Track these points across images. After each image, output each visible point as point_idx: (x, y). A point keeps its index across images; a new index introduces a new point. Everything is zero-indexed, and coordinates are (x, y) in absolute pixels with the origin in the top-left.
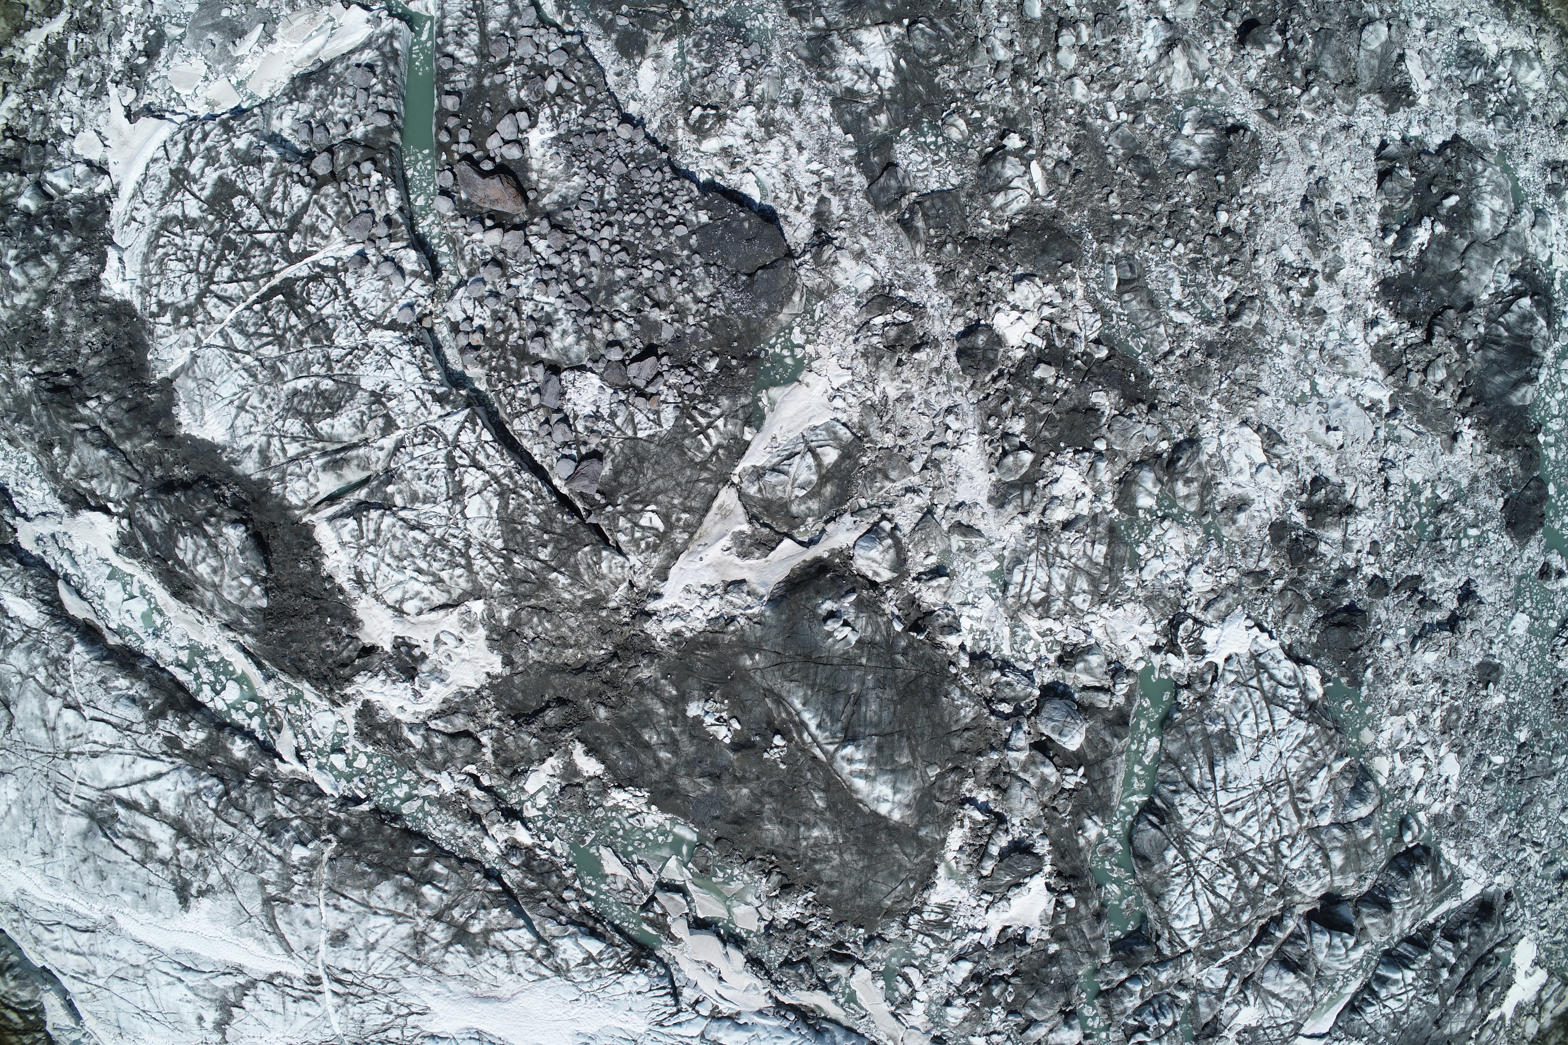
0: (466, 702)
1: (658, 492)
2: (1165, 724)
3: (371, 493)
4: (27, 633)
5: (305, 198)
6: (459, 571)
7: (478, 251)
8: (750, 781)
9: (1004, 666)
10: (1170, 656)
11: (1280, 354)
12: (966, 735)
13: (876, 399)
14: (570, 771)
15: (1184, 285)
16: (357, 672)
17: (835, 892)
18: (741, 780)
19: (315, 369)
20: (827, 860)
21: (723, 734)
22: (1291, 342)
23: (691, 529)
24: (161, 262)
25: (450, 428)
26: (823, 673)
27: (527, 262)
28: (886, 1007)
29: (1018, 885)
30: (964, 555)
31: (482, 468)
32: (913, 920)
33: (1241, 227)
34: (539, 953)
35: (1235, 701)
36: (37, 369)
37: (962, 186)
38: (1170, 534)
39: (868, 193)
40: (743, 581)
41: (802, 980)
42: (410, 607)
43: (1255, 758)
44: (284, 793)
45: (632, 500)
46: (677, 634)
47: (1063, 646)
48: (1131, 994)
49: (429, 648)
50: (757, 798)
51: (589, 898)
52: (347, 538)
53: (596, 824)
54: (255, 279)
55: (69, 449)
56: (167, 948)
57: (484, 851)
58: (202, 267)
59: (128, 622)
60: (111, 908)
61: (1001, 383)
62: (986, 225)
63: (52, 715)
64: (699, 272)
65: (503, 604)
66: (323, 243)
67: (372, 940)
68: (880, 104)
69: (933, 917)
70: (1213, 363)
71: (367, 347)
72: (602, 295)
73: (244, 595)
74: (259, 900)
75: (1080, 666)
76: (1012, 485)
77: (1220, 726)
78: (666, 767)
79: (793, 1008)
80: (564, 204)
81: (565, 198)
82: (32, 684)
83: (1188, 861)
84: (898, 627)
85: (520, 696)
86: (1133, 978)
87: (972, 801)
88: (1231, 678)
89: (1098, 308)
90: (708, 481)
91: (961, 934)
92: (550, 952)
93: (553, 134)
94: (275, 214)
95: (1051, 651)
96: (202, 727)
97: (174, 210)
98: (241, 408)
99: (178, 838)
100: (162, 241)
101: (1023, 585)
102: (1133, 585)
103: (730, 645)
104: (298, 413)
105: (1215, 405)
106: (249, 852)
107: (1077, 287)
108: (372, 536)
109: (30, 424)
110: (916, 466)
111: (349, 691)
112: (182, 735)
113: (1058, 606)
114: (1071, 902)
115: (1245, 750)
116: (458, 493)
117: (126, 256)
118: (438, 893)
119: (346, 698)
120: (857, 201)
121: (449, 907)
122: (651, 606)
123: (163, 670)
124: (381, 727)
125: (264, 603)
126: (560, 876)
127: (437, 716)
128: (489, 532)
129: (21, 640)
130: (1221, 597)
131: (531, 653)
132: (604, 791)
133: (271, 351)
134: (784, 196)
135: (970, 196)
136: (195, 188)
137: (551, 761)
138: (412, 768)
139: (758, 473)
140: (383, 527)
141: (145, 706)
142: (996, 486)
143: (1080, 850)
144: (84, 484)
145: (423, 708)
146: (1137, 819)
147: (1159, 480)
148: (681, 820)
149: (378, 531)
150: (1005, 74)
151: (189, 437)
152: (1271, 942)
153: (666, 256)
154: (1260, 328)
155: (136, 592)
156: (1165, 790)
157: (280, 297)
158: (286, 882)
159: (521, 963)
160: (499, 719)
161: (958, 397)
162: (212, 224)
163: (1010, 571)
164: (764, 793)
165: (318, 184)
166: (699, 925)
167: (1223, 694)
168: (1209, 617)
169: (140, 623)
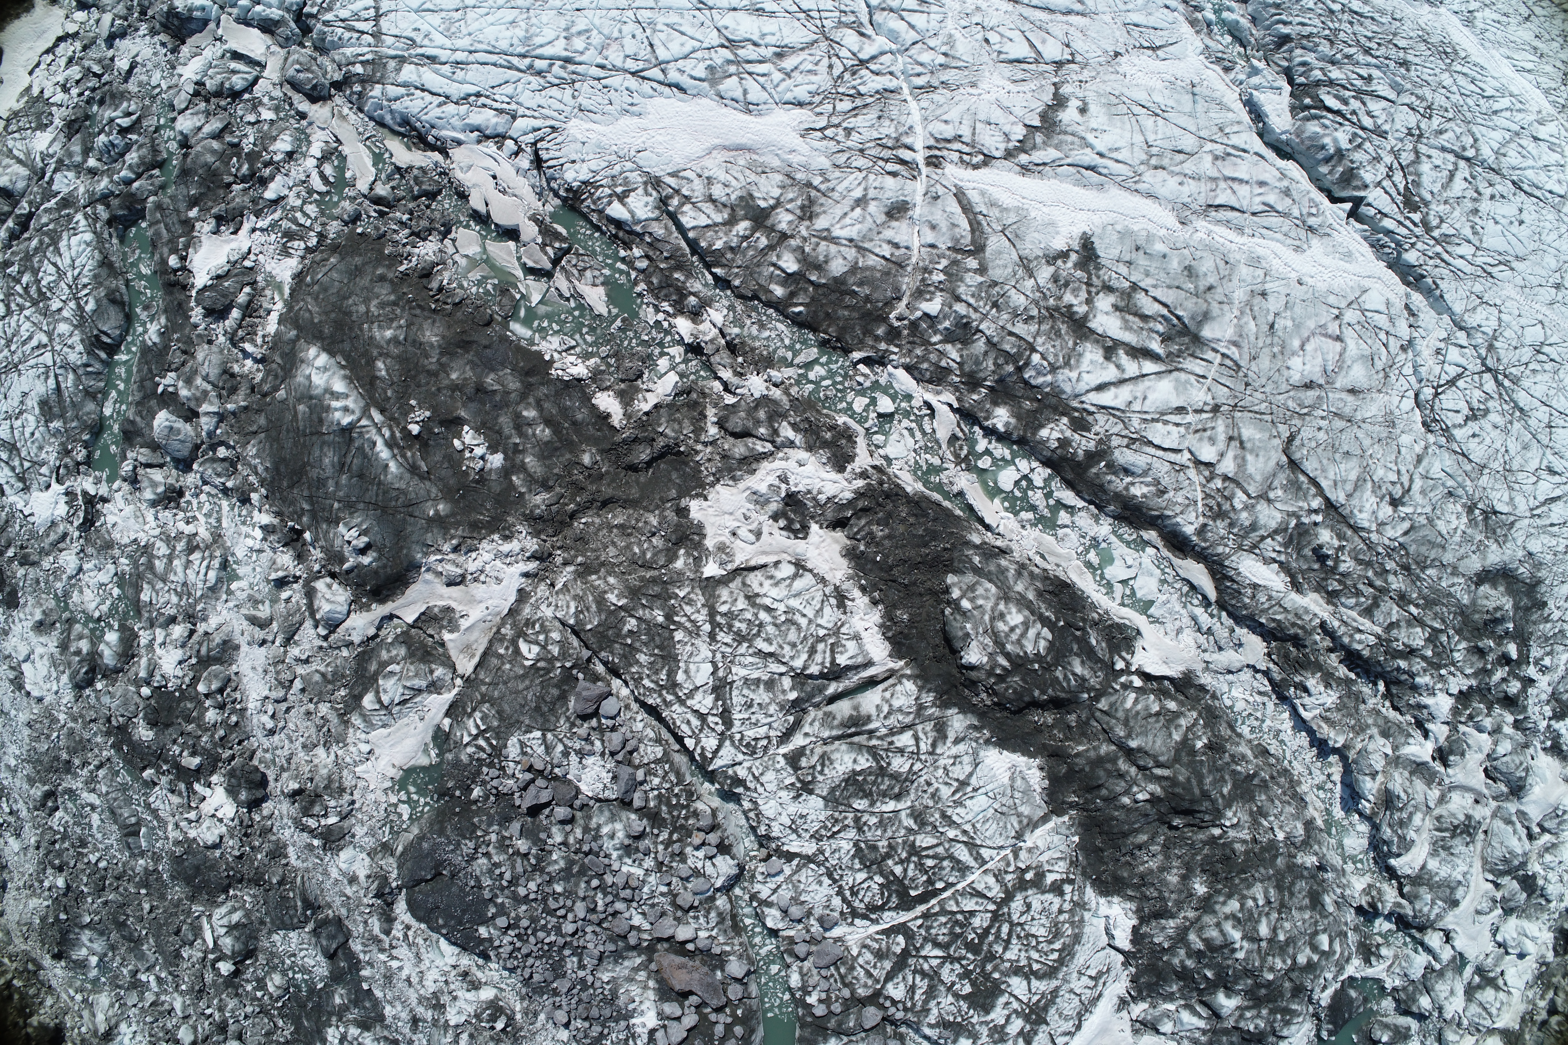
0: (731, 470)
1: (523, 677)
2: (98, 428)
3: (821, 689)
4: (1255, 546)
5: (890, 986)
6: (724, 609)
7: (702, 920)
8: (447, 387)
9: (226, 491)
10: (92, 492)
11: (16, 757)
12: (254, 428)
13: (335, 748)
14: (626, 397)
15: (91, 826)
16: (850, 502)
17: (379, 271)
18: (455, 387)
19: (873, 820)
20: (382, 305)
21: (469, 436)
22: (8, 766)
23: (497, 637)
24: (1057, 934)
25: (728, 754)
26: (371, 495)
27: (653, 906)
28: (346, 150)
29: (218, 277)
30: (259, 597)
31: (696, 711)
32: (313, 242)
33: (49, 871)
34: (675, 202)
35: (41, 448)
36: (1217, 832)
37: (270, 933)
38: (93, 605)
39: (348, 935)
40: (449, 584)
41: (416, 178)
42: (787, 570)
43: (25, 394)
44: (948, 370)
45: (548, 671)
46: (507, 538)
47: (178, 507)
48: (130, 167)
49: (768, 526)
50: (444, 368)
51: (623, 260)
52: (851, 646)
53: (609, 339)
54: (943, 912)
55: (1185, 745)
56: (1114, 191)
57: (731, 308)
58: (1005, 929)
59: (1130, 555)
60: (1183, 234)
61: (228, 753)
62: (247, 896)
63: (1230, 454)
64: (487, 882)
65: (680, 573)
66: (868, 942)
67: (858, 210)
68: (340, 1012)
69: (296, 244)
70: (65, 756)
71: (816, 837)
72: (575, 869)
73: (972, 588)
74: (988, 251)
75: (161, 489)
76: (218, 660)
77: (52, 425)
78: (531, 400)
79: (433, 148)
80: (618, 956)
81: (616, 962)
82: (1252, 490)
83: (77, 299)
84: (307, 536)
85: (674, 476)
86: (128, 182)
87: (256, 361)
88: (44, 470)
89: (155, 812)
90: (483, 682)
91: (274, 225)
92: (663, 201)
93: (633, 1021)
94: (924, 974)
95: (189, 503)
96: (1043, 442)
97: (1041, 986)
98: (963, 784)
99: (1085, 317)
100: (1055, 956)
101: (208, 567)
102: (123, 560)
103: (457, 525)
104: (895, 776)
105: (62, 717)
106: (995, 305)
107: (173, 834)
108: (821, 647)
109: (1234, 773)
110: (298, 684)
111: (860, 483)
112: (1068, 433)
113: (180, 546)
114: (173, 261)
115: (32, 402)
116: (721, 688)
117: (1105, 940)
118: (780, 263)
119: (864, 475)
120: (357, 929)
121: (771, 248)
122: (532, 566)
123: (1090, 502)
124: (825, 444)
125: (951, 579)
126: (649, 283)
127: (765, 456)
128: (688, 648)
129: (1263, 538)
130: (55, 545)
131: (655, 522)
132: (596, 375)
133: (924, 840)
134: (419, 940)
135: (262, 922)
136: (1015, 1005)
137: (646, 407)
138: (793, 400)
139: (435, 687)
140: (805, 656)
141: (1110, 466)
142: (231, 661)
143: (165, 311)
144: (1172, 705)
145: (778, 464)
146: (122, 339)
147: (101, 656)
148: (524, 343)
149: (812, 651)
150: (232, 1028)
151: (1031, 755)
152: (18, 216)
153: (519, 900)
154: (31, 781)
155: (1118, 589)
156: (97, 366)
157: (913, 893)
158: (953, 273)
159: (697, 189)
160: (697, 452)
161: (266, 743)
162: (996, 968)
163: (219, 580)
164: (434, 374)
165: (876, 998)
166: (511, 234)
167: (50, 454)
168: (61, 528)
169: (1116, 554)
